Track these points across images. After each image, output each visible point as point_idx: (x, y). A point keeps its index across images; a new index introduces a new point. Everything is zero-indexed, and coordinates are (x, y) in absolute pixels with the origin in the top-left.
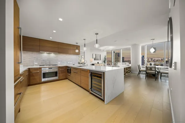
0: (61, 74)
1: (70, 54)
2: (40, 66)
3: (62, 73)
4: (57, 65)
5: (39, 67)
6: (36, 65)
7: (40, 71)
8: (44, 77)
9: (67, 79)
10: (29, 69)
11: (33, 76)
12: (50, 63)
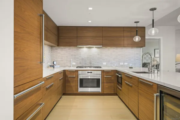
0: (105, 84)
1: (123, 46)
2: (77, 67)
3: (107, 83)
4: (100, 67)
5: (75, 69)
6: (73, 66)
7: (77, 75)
8: (81, 86)
9: (116, 94)
10: (64, 71)
11: (69, 82)
12: (91, 64)
